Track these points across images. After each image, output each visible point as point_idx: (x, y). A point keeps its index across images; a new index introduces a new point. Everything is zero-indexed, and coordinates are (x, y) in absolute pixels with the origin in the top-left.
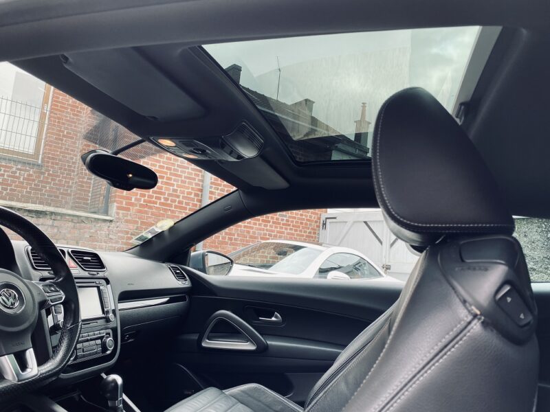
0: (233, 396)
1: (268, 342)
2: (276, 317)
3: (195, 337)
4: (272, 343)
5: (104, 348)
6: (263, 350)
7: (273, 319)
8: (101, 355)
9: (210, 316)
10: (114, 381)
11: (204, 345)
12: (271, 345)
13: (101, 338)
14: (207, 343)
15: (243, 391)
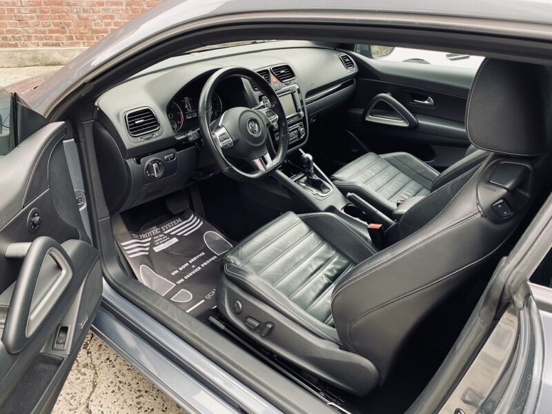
0: (387, 160)
1: (420, 122)
2: (429, 101)
3: (360, 112)
4: (423, 122)
5: (299, 135)
6: (414, 127)
7: (426, 102)
8: (298, 140)
9: (373, 97)
10: (308, 158)
11: (367, 119)
12: (421, 124)
13: (297, 129)
14: (370, 118)
15: (394, 157)
